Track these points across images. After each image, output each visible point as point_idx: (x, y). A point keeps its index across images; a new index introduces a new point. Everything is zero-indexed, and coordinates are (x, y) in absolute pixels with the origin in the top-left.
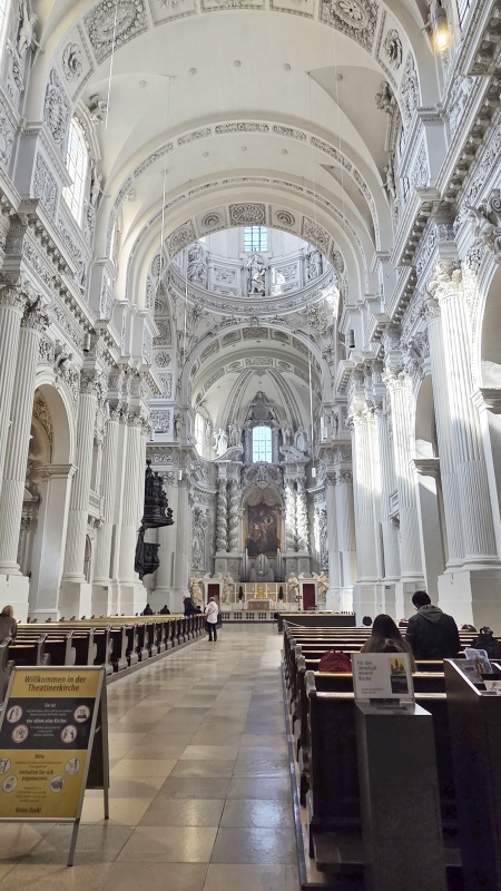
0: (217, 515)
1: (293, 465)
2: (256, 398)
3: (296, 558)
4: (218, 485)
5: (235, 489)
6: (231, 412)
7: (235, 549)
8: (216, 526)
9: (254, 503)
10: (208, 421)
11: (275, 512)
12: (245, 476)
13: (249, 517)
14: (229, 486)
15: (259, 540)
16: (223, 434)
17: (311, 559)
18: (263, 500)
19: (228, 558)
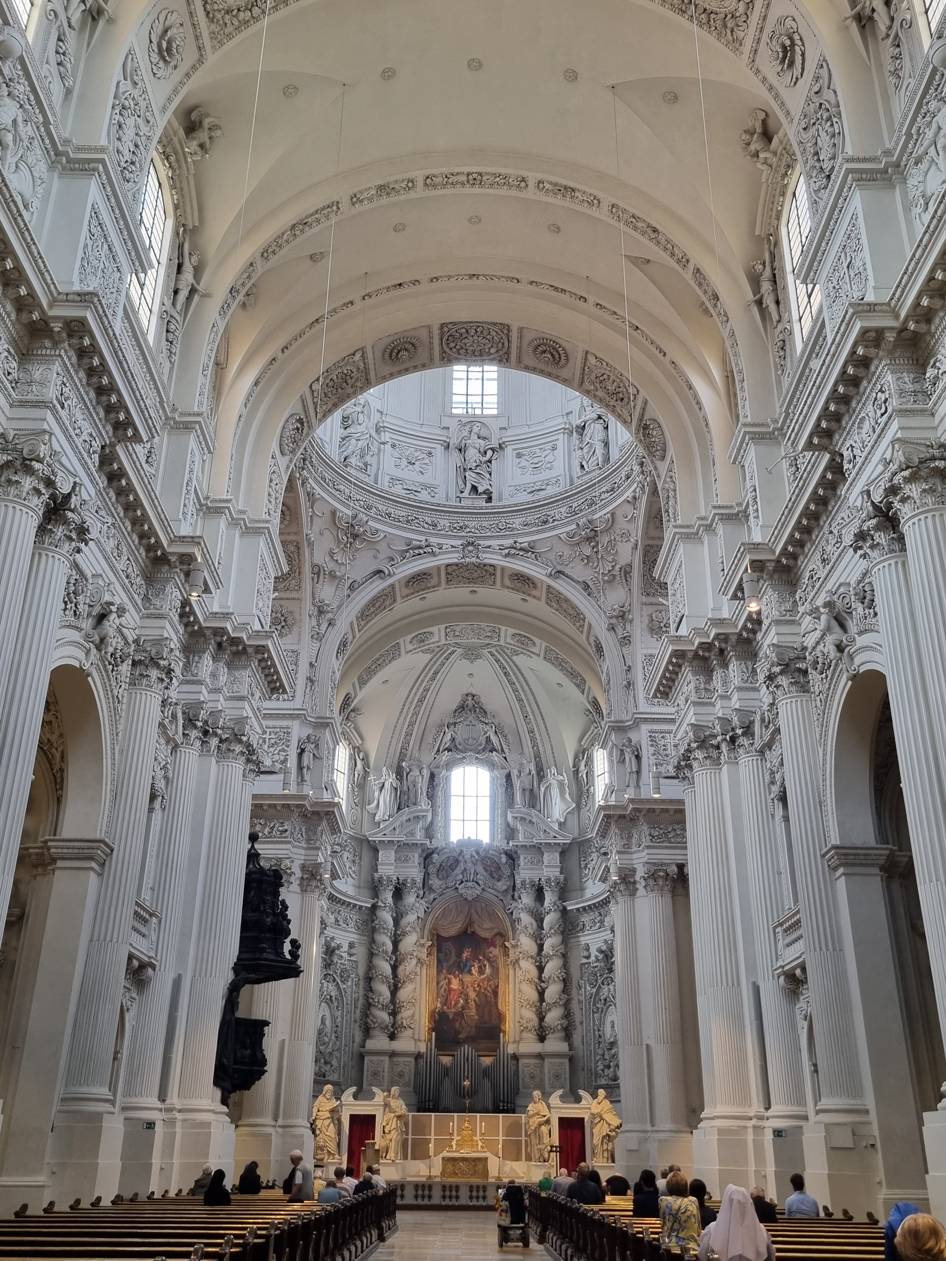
0: (371, 955)
1: (538, 849)
2: (462, 708)
3: (540, 1056)
4: (375, 888)
5: (410, 899)
6: (409, 734)
7: (408, 1032)
8: (369, 979)
9: (452, 930)
10: (357, 751)
11: (495, 951)
12: (432, 869)
13: (439, 962)
14: (398, 894)
15: (460, 1014)
16: (390, 780)
17: (571, 1059)
18: (471, 923)
19: (393, 1054)
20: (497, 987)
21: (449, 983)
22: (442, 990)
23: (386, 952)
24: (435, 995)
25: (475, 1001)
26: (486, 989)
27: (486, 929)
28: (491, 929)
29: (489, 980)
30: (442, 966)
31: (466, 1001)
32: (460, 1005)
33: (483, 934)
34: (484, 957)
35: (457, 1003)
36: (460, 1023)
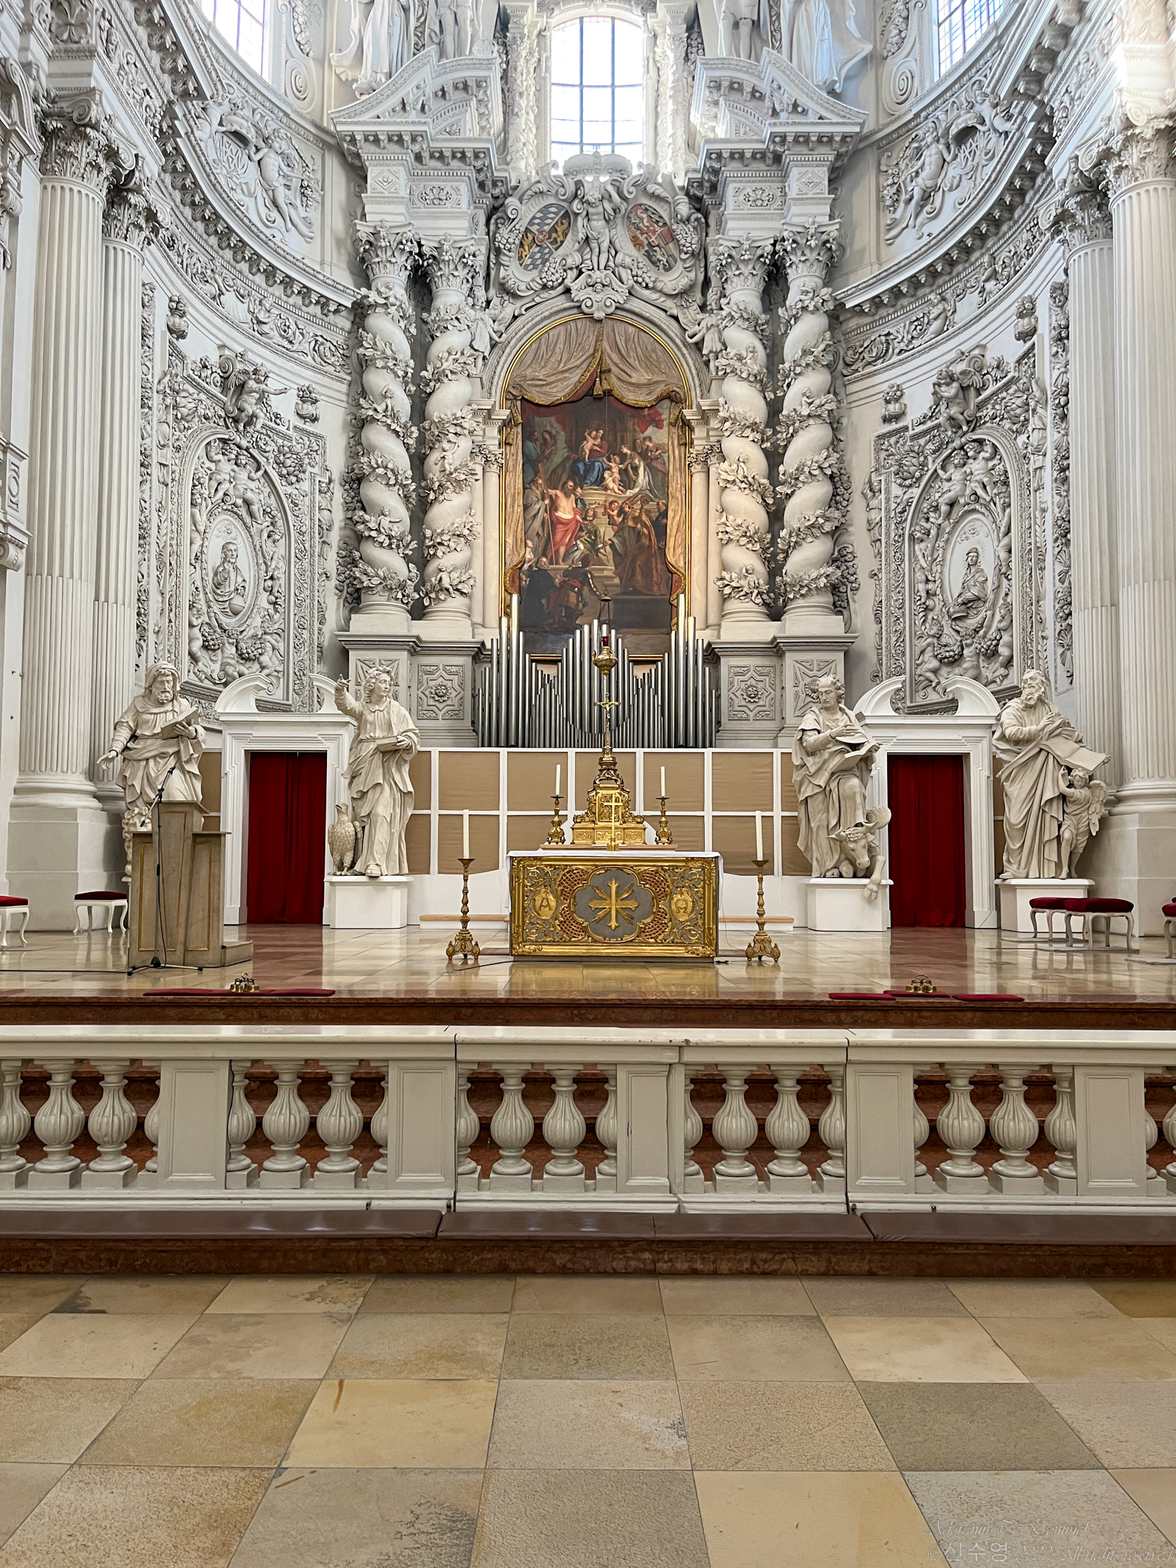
20: (665, 515)
21: (554, 506)
22: (537, 524)
23: (395, 417)
24: (520, 534)
25: (612, 546)
26: (637, 519)
27: (638, 386)
28: (650, 384)
29: (645, 500)
30: (537, 473)
31: (593, 545)
32: (578, 554)
33: (631, 397)
34: (634, 448)
35: (571, 549)
36: (579, 594)
